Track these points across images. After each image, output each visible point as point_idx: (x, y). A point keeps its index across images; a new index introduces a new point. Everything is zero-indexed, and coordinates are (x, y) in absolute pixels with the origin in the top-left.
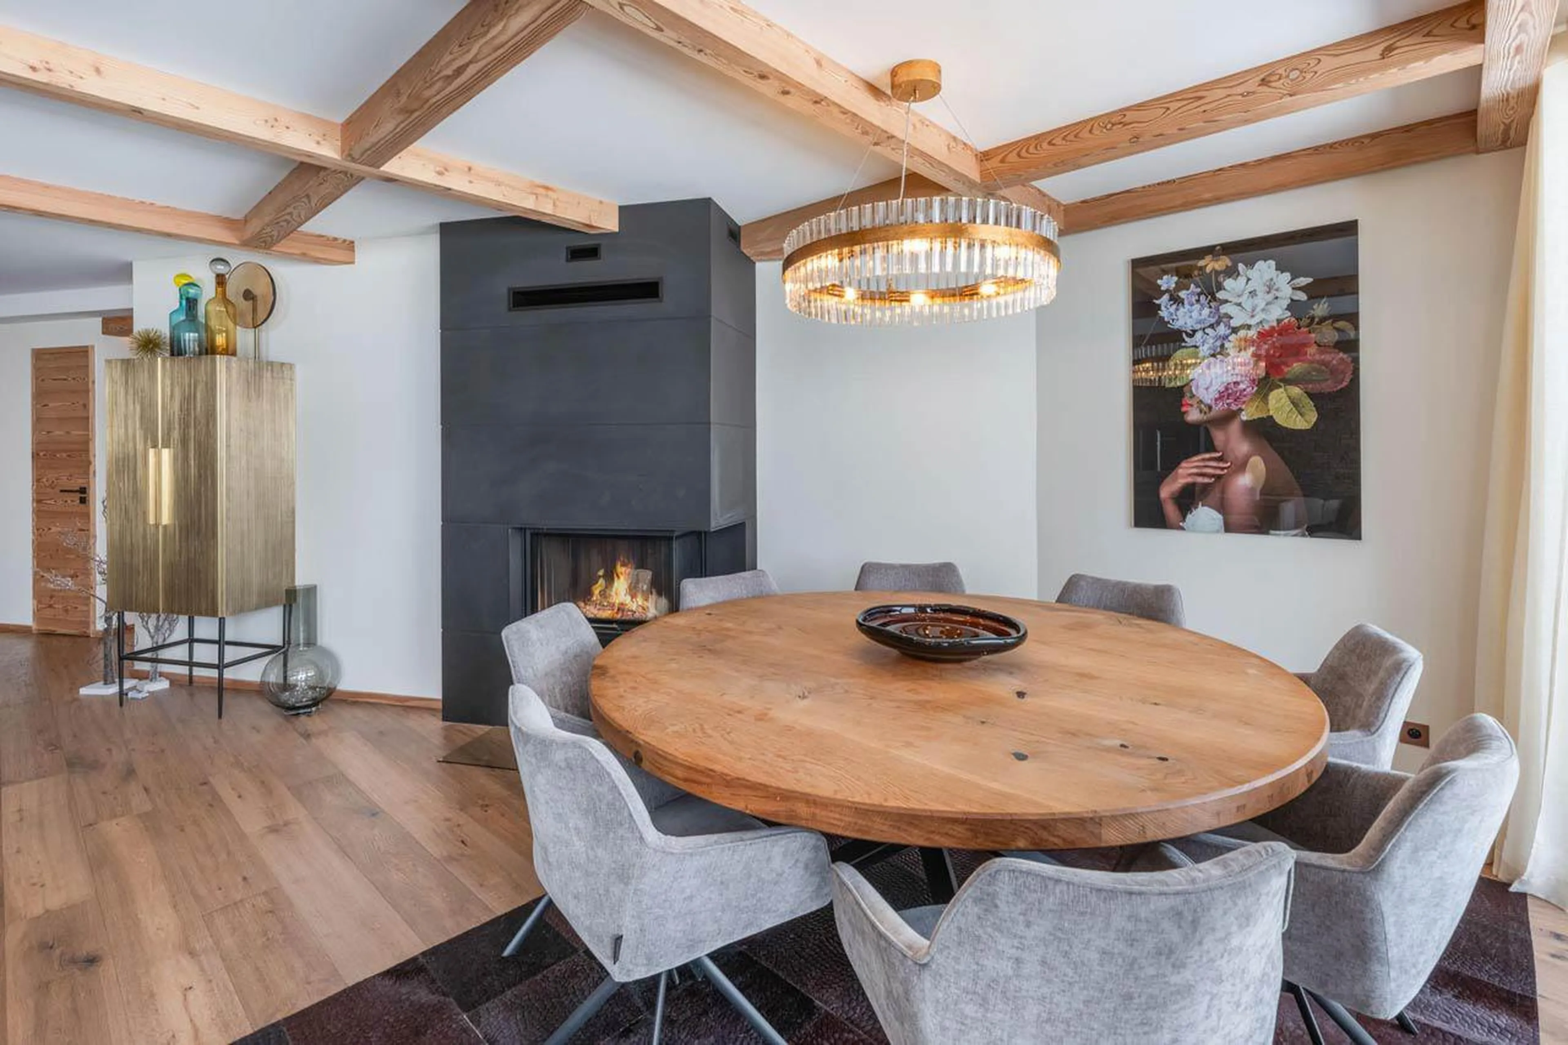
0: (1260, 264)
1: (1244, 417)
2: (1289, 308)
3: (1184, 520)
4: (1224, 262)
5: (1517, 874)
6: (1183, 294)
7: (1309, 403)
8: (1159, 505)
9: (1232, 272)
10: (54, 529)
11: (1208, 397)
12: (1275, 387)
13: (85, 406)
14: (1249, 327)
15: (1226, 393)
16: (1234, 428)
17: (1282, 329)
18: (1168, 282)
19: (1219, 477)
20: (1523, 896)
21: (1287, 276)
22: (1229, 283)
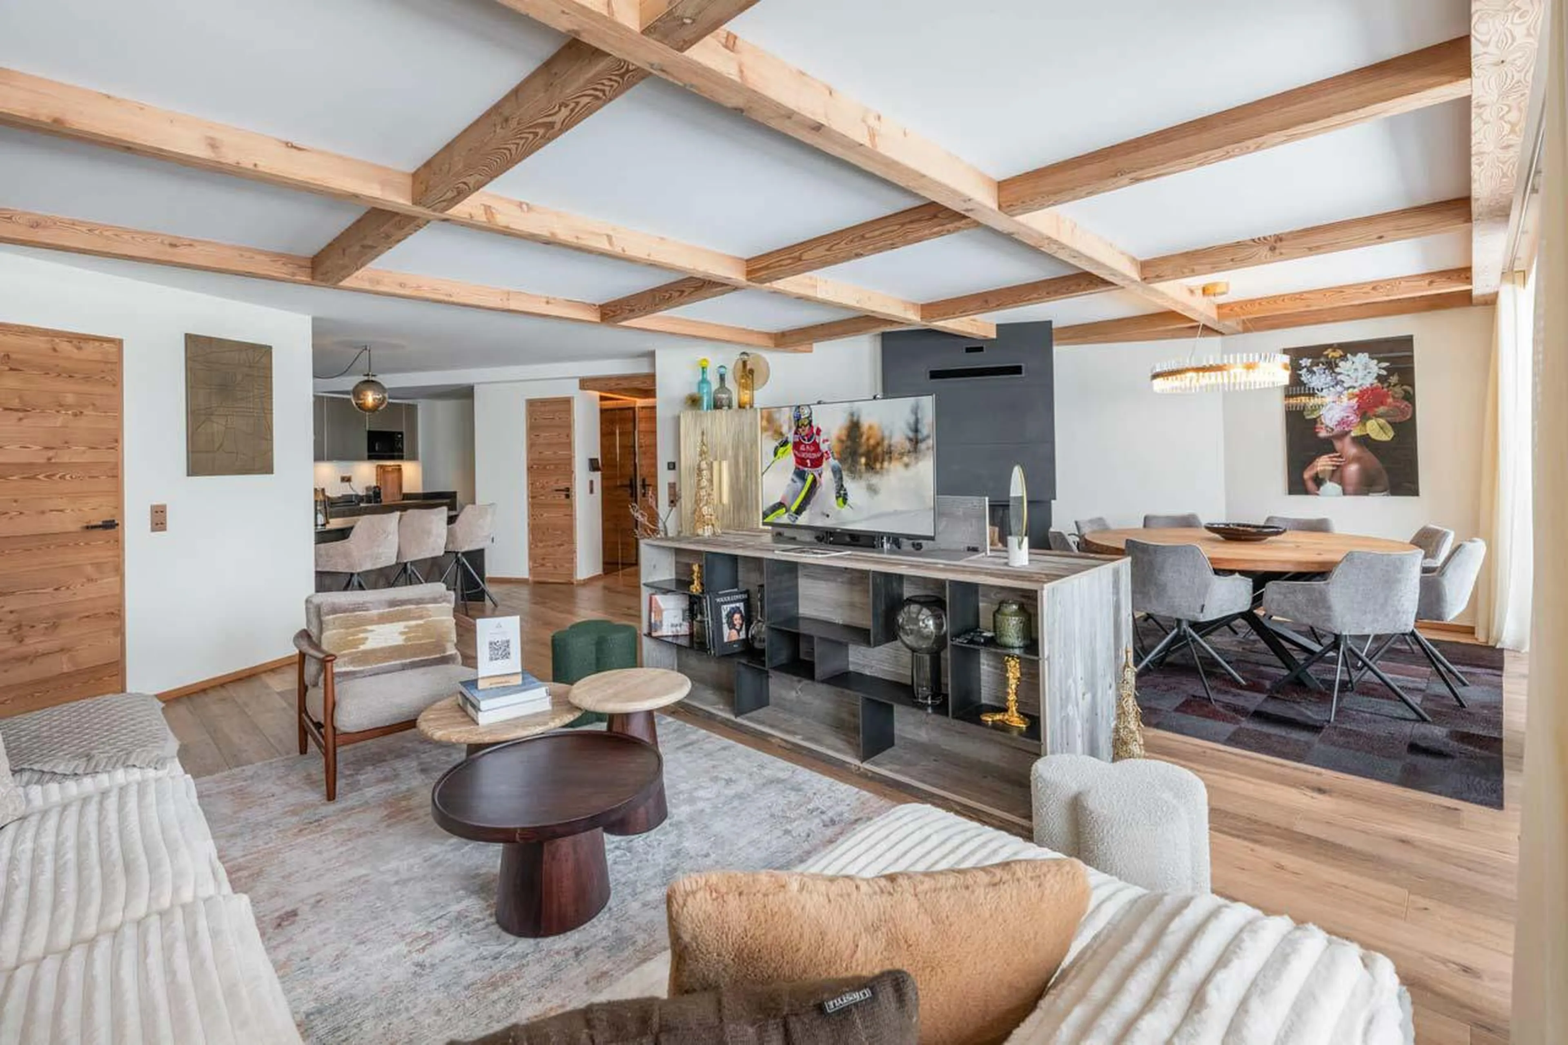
0: (1360, 355)
1: (1353, 434)
2: (1377, 378)
3: (1318, 489)
4: (1339, 353)
5: (1498, 640)
6: (1315, 369)
7: (1389, 427)
8: (1303, 482)
9: (1343, 358)
10: (545, 515)
11: (1331, 424)
12: (1369, 418)
13: (568, 436)
14: (1354, 388)
15: (1342, 422)
16: (1347, 440)
17: (1373, 390)
18: (1306, 362)
19: (1338, 466)
20: (1502, 650)
21: (1375, 362)
22: (1341, 364)
